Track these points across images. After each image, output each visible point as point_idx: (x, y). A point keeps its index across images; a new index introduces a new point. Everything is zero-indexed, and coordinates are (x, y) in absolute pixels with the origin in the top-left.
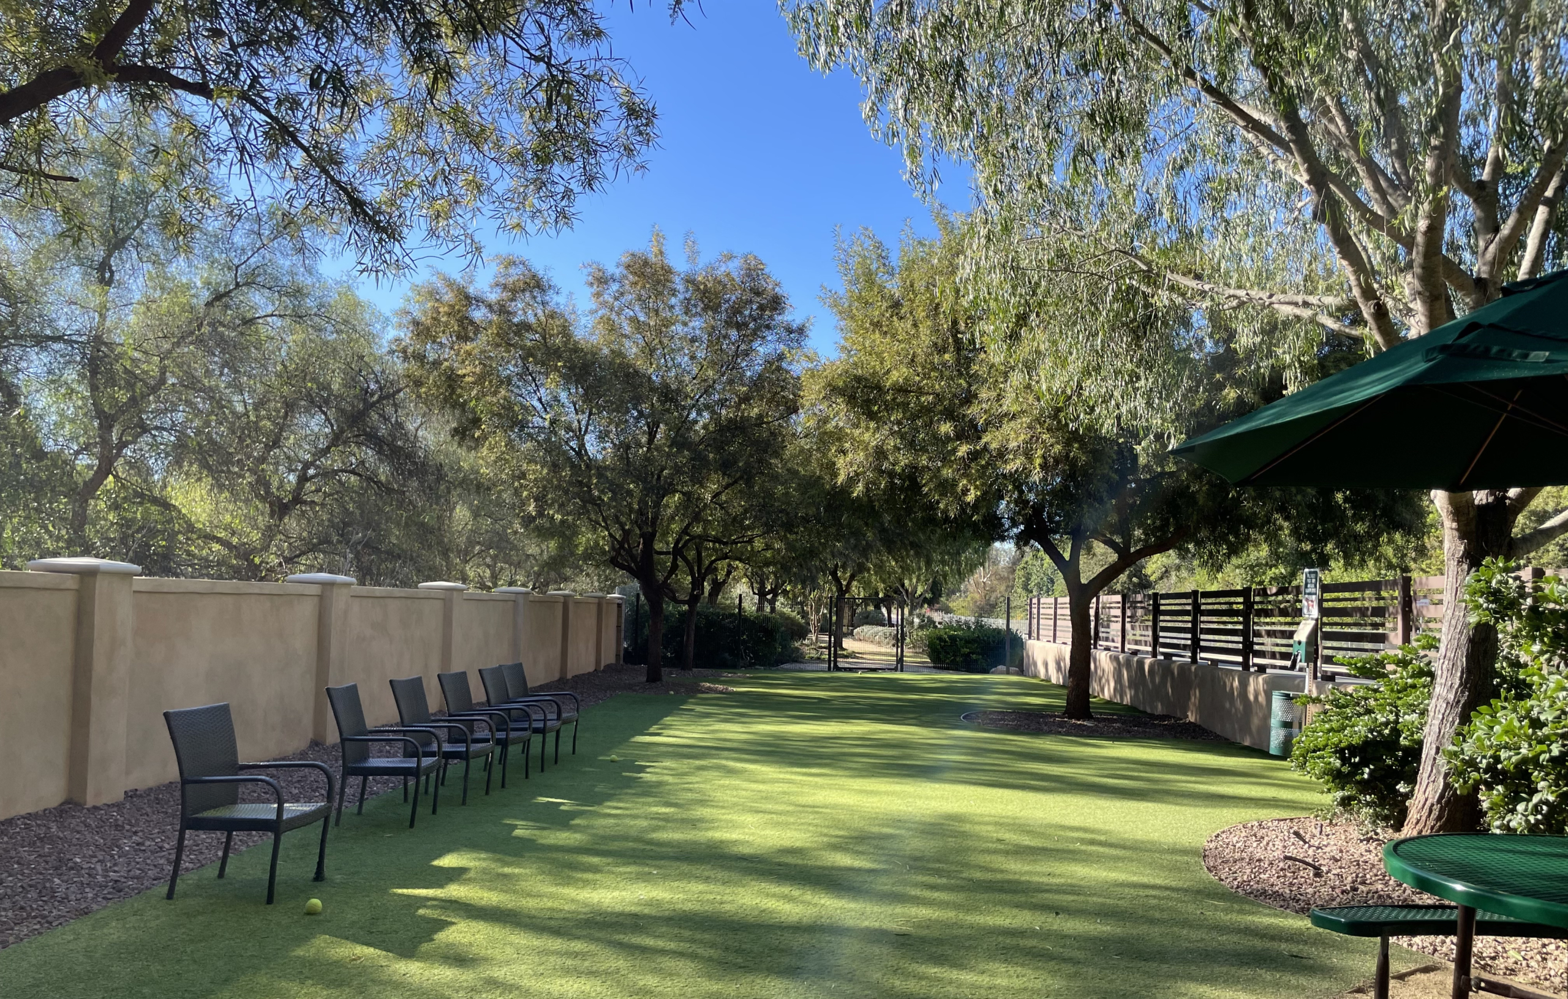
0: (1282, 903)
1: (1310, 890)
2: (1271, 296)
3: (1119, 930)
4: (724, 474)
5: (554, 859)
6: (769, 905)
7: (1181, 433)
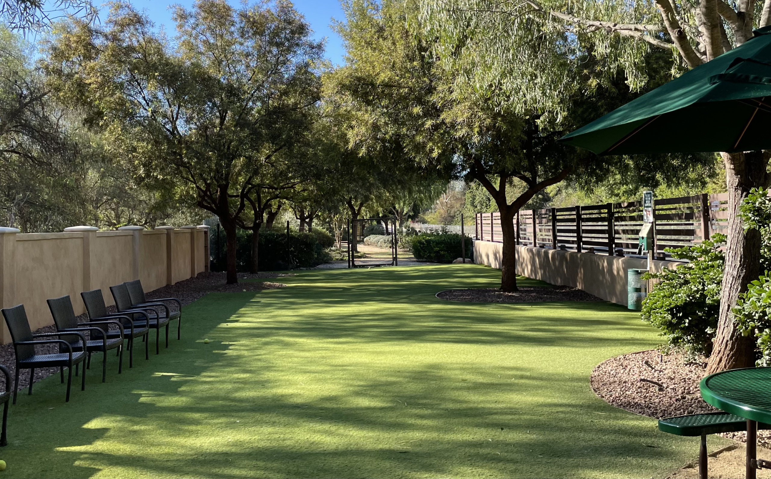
0: (640, 410)
1: (657, 400)
2: (615, 25)
3: (541, 437)
4: (273, 143)
5: (168, 417)
6: (316, 438)
7: (564, 111)
